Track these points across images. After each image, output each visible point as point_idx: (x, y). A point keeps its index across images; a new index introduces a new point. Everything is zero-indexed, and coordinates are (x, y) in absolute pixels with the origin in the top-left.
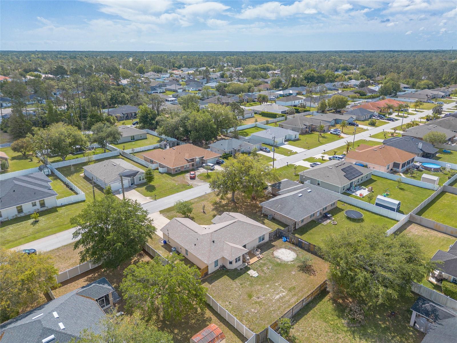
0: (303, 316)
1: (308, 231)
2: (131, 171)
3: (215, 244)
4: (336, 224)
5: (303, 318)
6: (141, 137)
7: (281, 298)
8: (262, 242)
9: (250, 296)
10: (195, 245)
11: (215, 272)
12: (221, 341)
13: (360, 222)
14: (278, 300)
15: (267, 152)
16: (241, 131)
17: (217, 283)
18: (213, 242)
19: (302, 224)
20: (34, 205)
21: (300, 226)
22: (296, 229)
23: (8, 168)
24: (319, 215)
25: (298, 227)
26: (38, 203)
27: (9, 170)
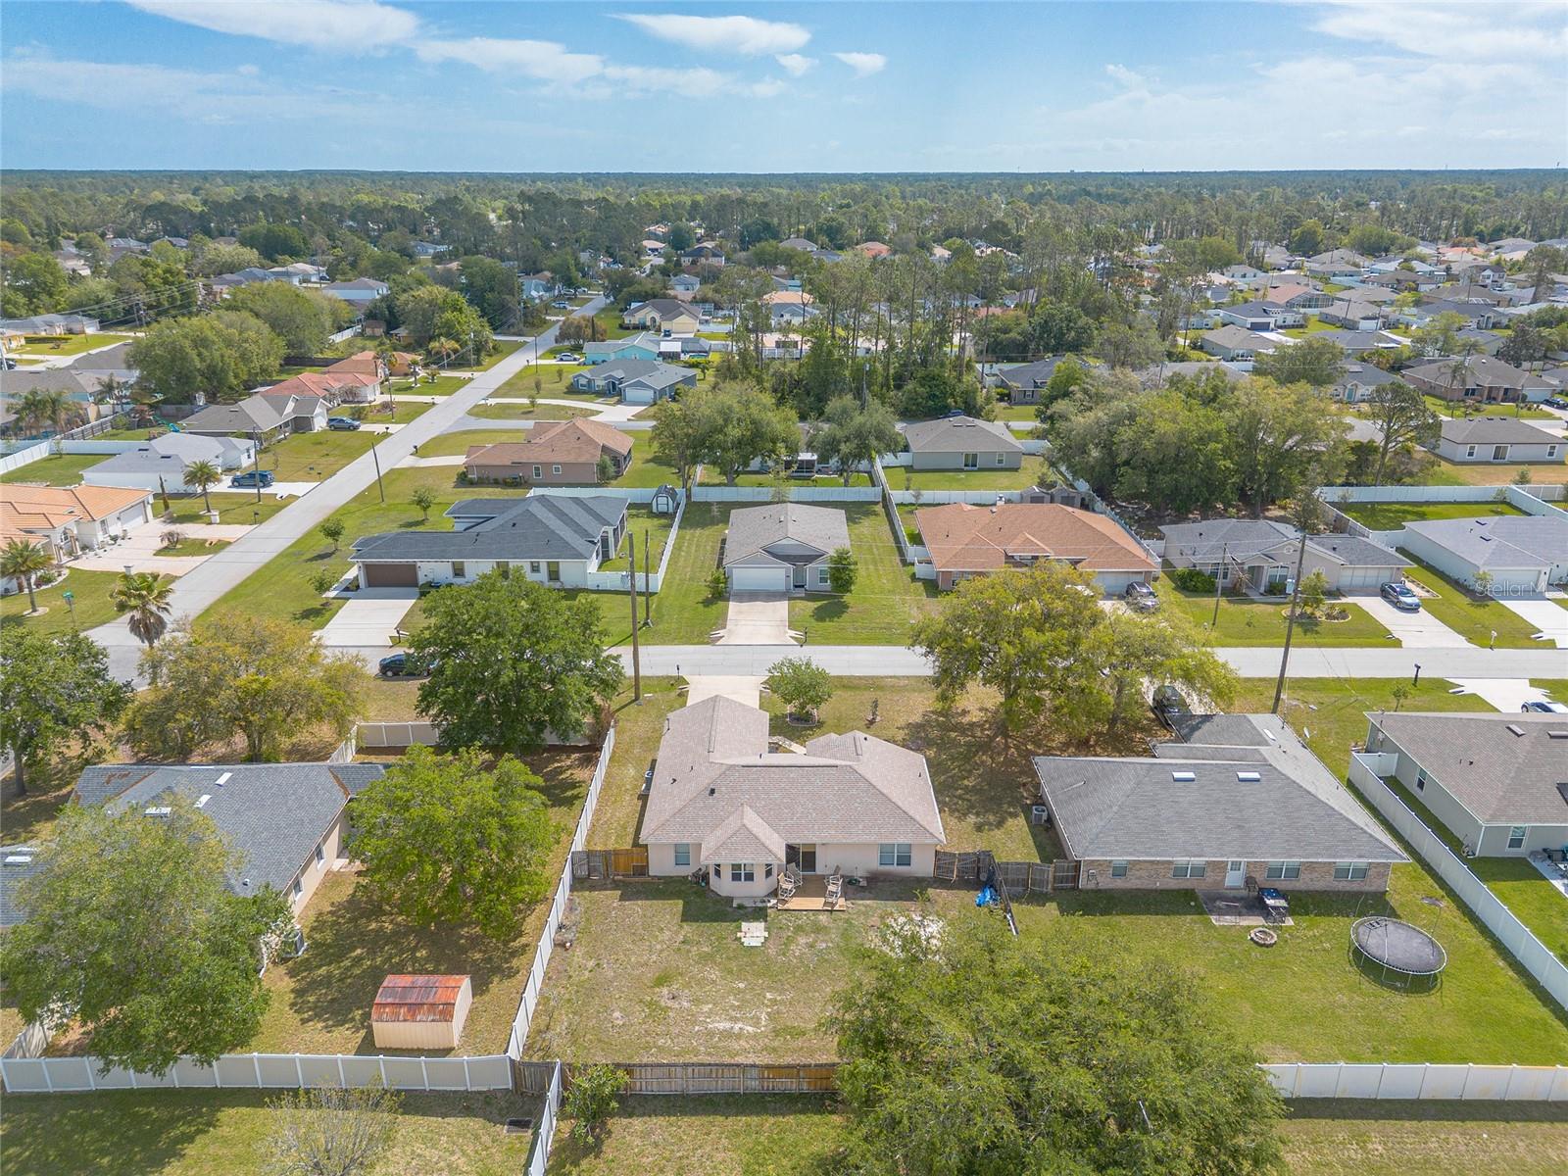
0: (715, 1113)
1: (1110, 914)
2: (803, 545)
3: (710, 800)
4: (1271, 945)
5: (705, 1119)
6: (1000, 461)
7: (727, 1035)
8: (895, 868)
9: (661, 981)
10: (675, 780)
11: (669, 880)
12: (433, 1021)
13: (1397, 989)
14: (711, 1034)
15: (1399, 608)
16: (1406, 507)
17: (638, 907)
18: (712, 791)
19: (1120, 883)
20: (535, 569)
21: (1101, 886)
22: (1076, 888)
23: (616, 478)
24: (1241, 883)
25: (1091, 886)
26: (544, 567)
27: (614, 482)
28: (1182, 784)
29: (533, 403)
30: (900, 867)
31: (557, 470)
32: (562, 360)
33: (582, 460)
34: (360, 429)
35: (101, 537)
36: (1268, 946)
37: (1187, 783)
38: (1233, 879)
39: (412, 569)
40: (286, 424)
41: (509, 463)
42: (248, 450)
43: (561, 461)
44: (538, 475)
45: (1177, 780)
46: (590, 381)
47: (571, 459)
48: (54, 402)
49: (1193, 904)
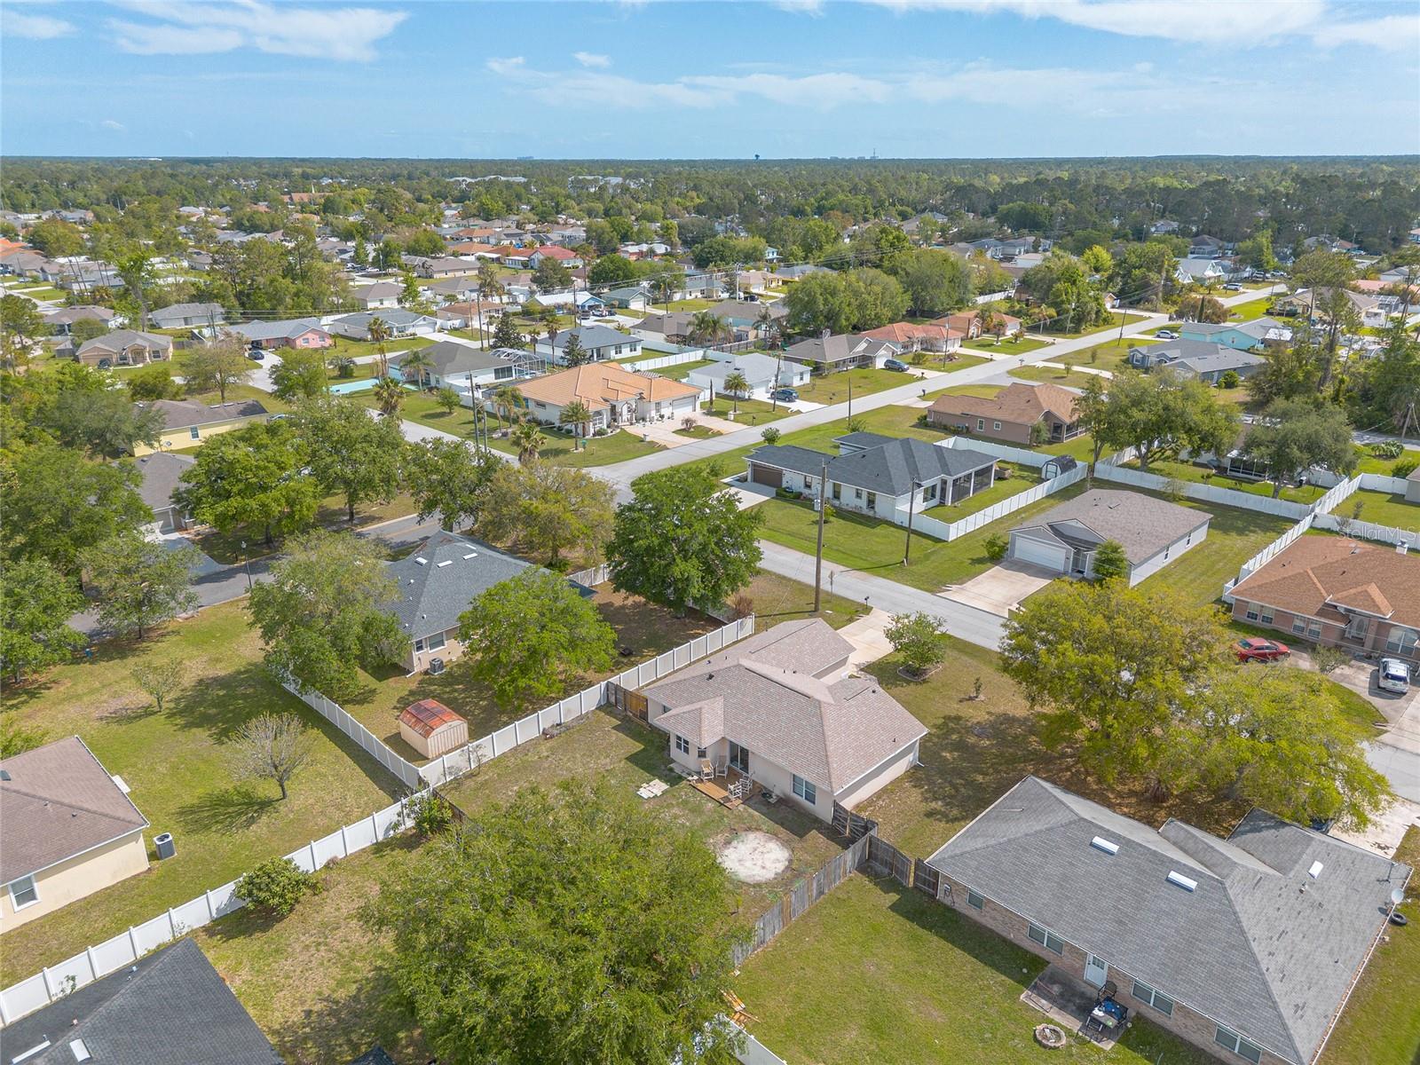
2: (1089, 530)
3: (704, 683)
4: (1047, 1047)
11: (655, 730)
17: (615, 737)
18: (710, 678)
19: (973, 913)
20: (858, 495)
21: (957, 906)
22: (933, 896)
23: (1050, 442)
24: (1101, 983)
25: (948, 901)
26: (864, 496)
27: (1045, 447)
28: (1096, 851)
29: (1068, 370)
30: (807, 802)
31: (997, 426)
32: (1158, 336)
33: (1019, 421)
34: (908, 372)
35: (653, 413)
36: (1045, 1046)
37: (1102, 854)
38: (1095, 976)
39: (780, 474)
40: (853, 360)
41: (958, 413)
42: (802, 374)
43: (1002, 418)
44: (981, 428)
45: (1092, 845)
46: (1144, 357)
47: (1011, 418)
48: (715, 323)
49: (1025, 971)
